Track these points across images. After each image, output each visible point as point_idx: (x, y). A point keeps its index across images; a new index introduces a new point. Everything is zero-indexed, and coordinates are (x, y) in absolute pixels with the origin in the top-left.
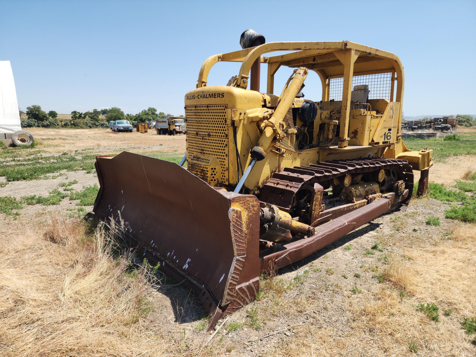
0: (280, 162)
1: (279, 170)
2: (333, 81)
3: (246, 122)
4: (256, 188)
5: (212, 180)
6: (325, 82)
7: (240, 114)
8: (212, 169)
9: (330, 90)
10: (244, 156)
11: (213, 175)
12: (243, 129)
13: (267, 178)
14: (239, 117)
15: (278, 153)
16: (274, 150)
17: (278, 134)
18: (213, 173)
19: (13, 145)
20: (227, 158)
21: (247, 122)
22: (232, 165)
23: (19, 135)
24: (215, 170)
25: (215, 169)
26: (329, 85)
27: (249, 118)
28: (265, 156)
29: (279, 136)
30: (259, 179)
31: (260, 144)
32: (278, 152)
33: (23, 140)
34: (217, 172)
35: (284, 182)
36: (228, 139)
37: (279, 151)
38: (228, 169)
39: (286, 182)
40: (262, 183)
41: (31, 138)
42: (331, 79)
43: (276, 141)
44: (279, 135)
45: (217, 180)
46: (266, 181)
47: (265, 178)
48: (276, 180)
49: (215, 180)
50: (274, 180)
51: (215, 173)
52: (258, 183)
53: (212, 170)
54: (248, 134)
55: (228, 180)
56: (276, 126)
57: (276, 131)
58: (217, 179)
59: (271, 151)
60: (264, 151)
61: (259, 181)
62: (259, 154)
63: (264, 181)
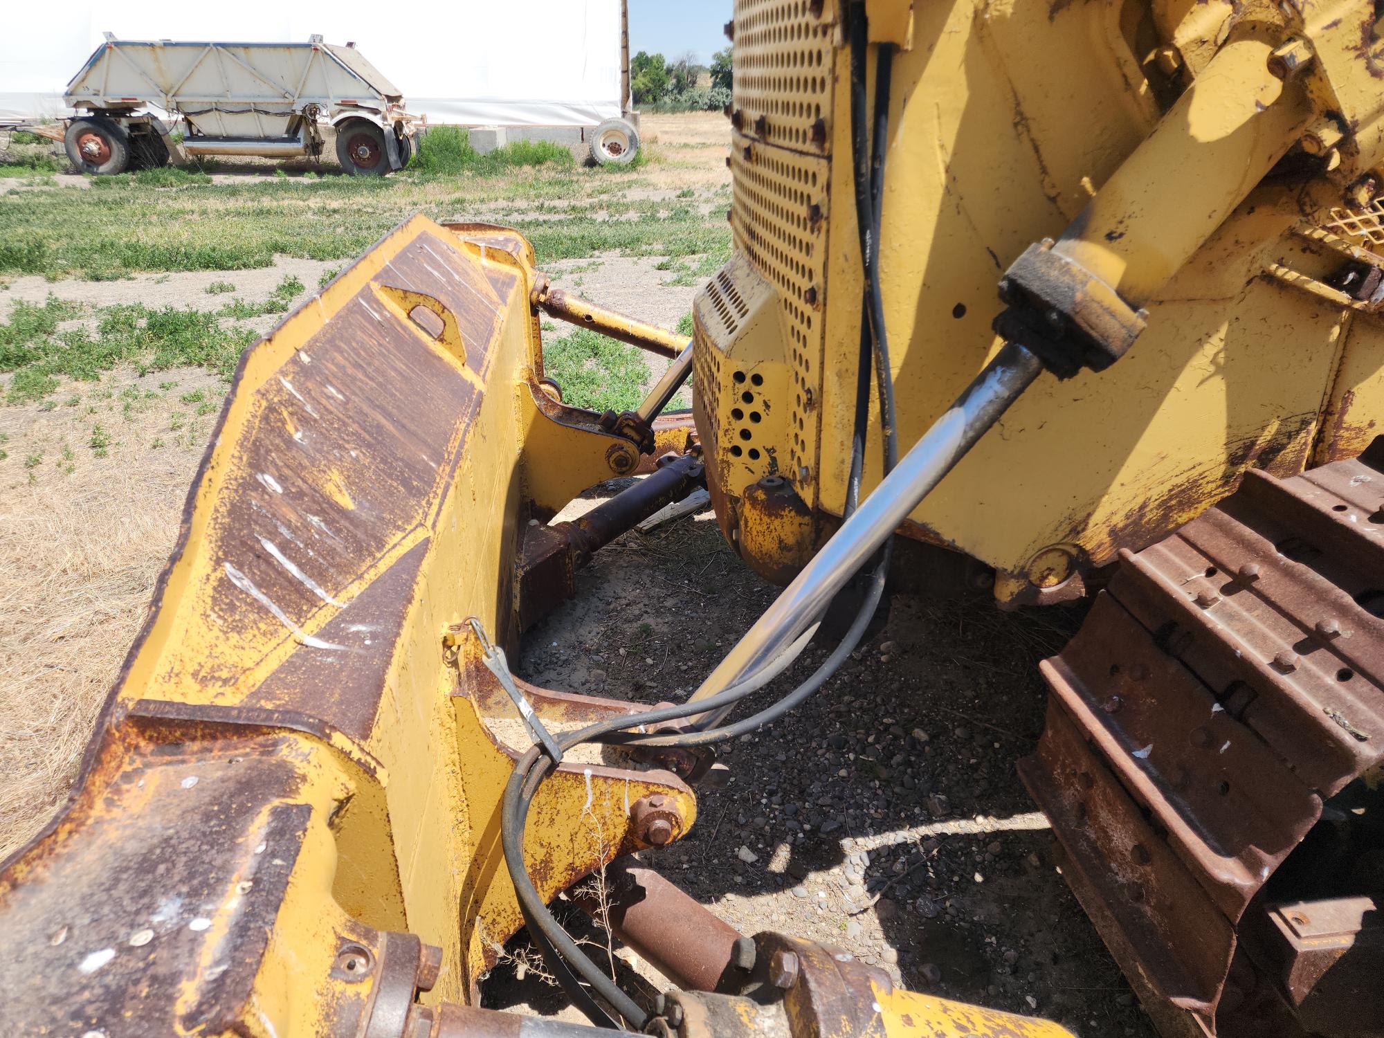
0: (1350, 371)
1: (1319, 440)
5: (736, 451)
8: (739, 377)
10: (959, 311)
11: (746, 423)
12: (970, 61)
13: (1184, 497)
15: (1337, 307)
16: (1292, 276)
17: (1334, 116)
18: (747, 409)
19: (591, 162)
20: (816, 318)
22: (839, 375)
23: (607, 133)
24: (754, 390)
25: (757, 380)
28: (1114, 347)
29: (1346, 144)
30: (1095, 502)
31: (1103, 222)
32: (1342, 297)
33: (615, 148)
34: (767, 406)
35: (1310, 587)
36: (829, 158)
37: (1355, 288)
38: (813, 401)
39: (1321, 597)
40: (1113, 533)
41: (633, 141)
43: (1316, 189)
44: (1347, 131)
45: (764, 459)
46: (1165, 517)
47: (1158, 492)
49: (754, 454)
50: (1227, 532)
51: (757, 406)
52: (1078, 528)
53: (742, 388)
54: (1021, 121)
55: (814, 478)
56: (1311, 30)
57: (1312, 83)
58: (771, 451)
59: (1269, 278)
60: (1120, 293)
61: (1084, 514)
62: (1054, 316)
63: (1142, 516)
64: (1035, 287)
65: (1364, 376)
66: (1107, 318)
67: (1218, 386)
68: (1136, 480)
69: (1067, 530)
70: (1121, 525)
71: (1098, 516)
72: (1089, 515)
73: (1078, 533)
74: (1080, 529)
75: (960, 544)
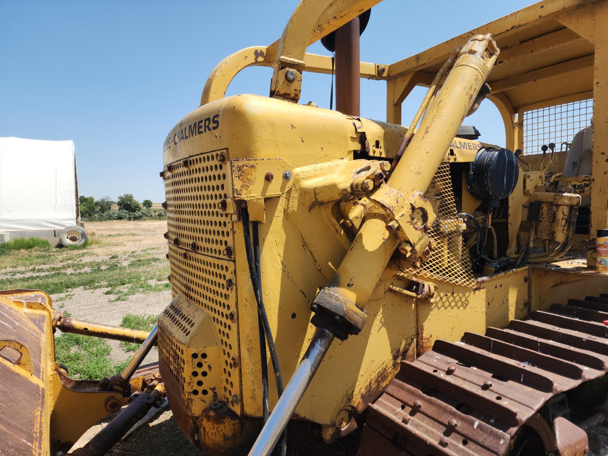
0: (421, 318)
1: (417, 344)
2: (530, 116)
3: (294, 205)
4: (345, 415)
5: (196, 392)
6: (512, 119)
7: (269, 178)
8: (195, 356)
9: (525, 134)
10: (294, 316)
11: (200, 377)
12: (284, 225)
13: (382, 376)
14: (265, 190)
15: (412, 297)
16: (398, 289)
17: (408, 242)
18: (200, 371)
19: (60, 246)
20: (234, 326)
21: (301, 204)
22: (248, 350)
23: (69, 233)
24: (203, 361)
25: (204, 356)
26: (521, 124)
27: (304, 192)
28: (360, 326)
29: (413, 251)
30: (354, 386)
31: (345, 280)
32: (414, 294)
33: (73, 239)
34: (210, 367)
35: (439, 406)
36: (234, 261)
37: (416, 291)
38: (237, 363)
39: (445, 410)
40: (363, 397)
41: (83, 235)
42: (525, 113)
43: (403, 263)
44: (413, 246)
45: (210, 394)
46: (378, 386)
47: (374, 376)
48: (409, 391)
49: (205, 392)
50: (403, 388)
51: (205, 368)
52: (350, 398)
53: (196, 361)
54: (305, 245)
55: (240, 400)
56: (397, 217)
57: (399, 233)
58: (213, 389)
59: (391, 290)
60: (357, 306)
61: (351, 391)
62: (338, 317)
63: (371, 387)
64: (328, 306)
65: (425, 319)
66: (356, 315)
67: (384, 330)
68: (366, 372)
69: (346, 400)
70: (364, 393)
71: (356, 391)
72: (353, 391)
73: (351, 400)
74: (351, 398)
75: (307, 417)
